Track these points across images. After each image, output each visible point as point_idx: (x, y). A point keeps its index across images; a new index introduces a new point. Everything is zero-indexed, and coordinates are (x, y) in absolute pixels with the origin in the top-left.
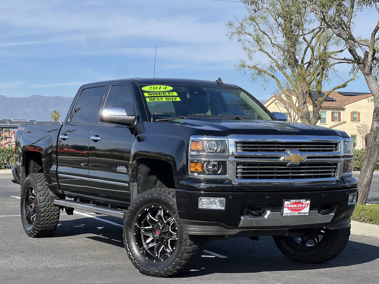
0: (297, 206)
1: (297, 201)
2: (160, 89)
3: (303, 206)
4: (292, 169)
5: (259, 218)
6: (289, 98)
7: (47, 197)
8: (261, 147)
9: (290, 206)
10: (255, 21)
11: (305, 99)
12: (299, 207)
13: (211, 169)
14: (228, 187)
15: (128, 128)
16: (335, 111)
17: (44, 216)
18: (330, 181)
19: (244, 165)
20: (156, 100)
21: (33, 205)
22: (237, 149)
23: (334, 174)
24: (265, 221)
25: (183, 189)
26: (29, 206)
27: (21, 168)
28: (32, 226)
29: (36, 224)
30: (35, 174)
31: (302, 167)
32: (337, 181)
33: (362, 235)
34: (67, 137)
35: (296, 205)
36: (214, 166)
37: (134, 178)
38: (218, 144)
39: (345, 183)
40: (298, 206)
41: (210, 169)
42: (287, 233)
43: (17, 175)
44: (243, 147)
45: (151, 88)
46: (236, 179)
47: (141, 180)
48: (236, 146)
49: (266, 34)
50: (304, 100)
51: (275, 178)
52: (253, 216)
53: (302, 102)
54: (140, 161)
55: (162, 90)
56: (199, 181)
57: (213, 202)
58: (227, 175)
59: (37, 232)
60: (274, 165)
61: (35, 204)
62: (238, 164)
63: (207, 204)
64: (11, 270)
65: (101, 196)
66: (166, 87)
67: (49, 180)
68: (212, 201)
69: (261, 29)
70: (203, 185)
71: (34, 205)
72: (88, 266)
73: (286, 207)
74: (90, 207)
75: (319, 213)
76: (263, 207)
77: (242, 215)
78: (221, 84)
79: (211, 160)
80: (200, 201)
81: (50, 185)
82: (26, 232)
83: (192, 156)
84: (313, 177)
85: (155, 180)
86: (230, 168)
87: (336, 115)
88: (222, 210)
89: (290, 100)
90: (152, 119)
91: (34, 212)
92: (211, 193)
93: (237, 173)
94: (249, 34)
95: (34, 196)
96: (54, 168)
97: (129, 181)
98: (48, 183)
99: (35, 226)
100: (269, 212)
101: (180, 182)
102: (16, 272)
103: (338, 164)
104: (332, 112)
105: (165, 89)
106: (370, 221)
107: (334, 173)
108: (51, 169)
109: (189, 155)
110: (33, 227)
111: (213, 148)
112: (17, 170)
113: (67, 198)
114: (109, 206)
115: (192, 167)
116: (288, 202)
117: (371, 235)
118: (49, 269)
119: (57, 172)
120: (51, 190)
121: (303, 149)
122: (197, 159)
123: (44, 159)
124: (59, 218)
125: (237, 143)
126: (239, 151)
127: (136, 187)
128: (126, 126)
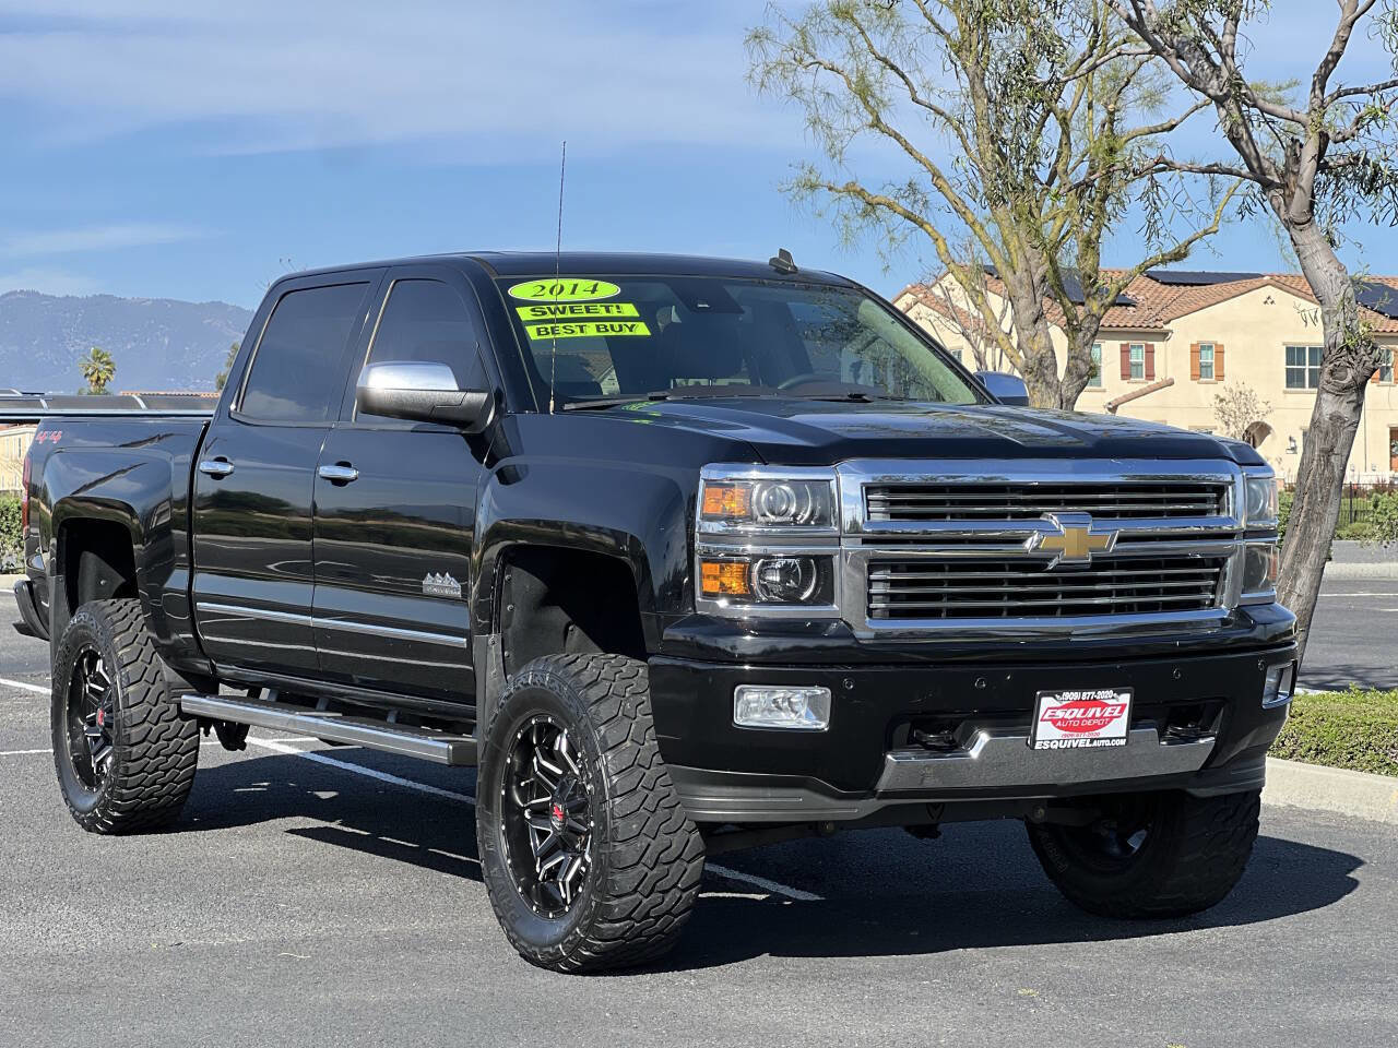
0: (1084, 714)
1: (1085, 695)
2: (573, 292)
3: (1106, 715)
4: (1067, 581)
5: (947, 759)
6: (979, 301)
7: (153, 688)
8: (953, 503)
9: (1060, 714)
10: (852, 18)
11: (1038, 305)
12: (1093, 717)
13: (776, 583)
14: (838, 648)
15: (463, 435)
16: (1132, 343)
17: (144, 755)
18: (1199, 623)
19: (894, 569)
20: (562, 332)
21: (100, 716)
22: (868, 512)
23: (1211, 597)
24: (969, 769)
25: (675, 657)
26: (84, 719)
27: (52, 581)
28: (100, 793)
29: (112, 785)
30: (104, 604)
31: (1100, 574)
32: (1224, 622)
33: (1290, 806)
34: (228, 468)
35: (1082, 710)
36: (786, 571)
37: (489, 615)
38: (800, 497)
39: (1252, 628)
40: (1090, 714)
41: (772, 582)
42: (1042, 811)
43: (36, 605)
44: (893, 503)
45: (543, 288)
46: (868, 619)
47: (513, 625)
48: (868, 500)
49: (893, 67)
50: (1034, 310)
51: (1005, 613)
52: (927, 753)
53: (1027, 315)
54: (512, 555)
55: (581, 295)
56: (733, 628)
57: (786, 704)
58: (835, 606)
59: (116, 814)
60: (1001, 568)
61: (110, 711)
62: (875, 564)
63: (763, 710)
64: (52, 960)
65: (357, 682)
66: (596, 286)
67: (159, 623)
68: (780, 700)
69: (877, 48)
70: (748, 643)
71: (102, 716)
72: (328, 939)
73: (1046, 717)
74: (321, 722)
75: (1161, 736)
76: (962, 719)
77: (890, 748)
78: (791, 272)
79: (778, 551)
80: (738, 700)
81: (162, 642)
82: (77, 813)
83: (707, 537)
84: (1136, 609)
85: (564, 624)
86: (847, 578)
87: (1138, 357)
88: (818, 730)
89: (984, 306)
90: (552, 402)
91: (101, 741)
92: (778, 670)
93: (870, 597)
94: (832, 69)
95: (104, 683)
96: (177, 580)
97: (468, 627)
98: (155, 636)
99: (111, 794)
100: (984, 737)
101: (666, 632)
102: (72, 966)
103: (1225, 560)
104: (1122, 345)
105: (593, 291)
106: (1317, 754)
107: (1214, 592)
108: (166, 586)
109: (697, 535)
110: (103, 797)
111: (784, 508)
112: (35, 586)
113: (224, 689)
114: (391, 719)
115: (708, 576)
116: (1052, 698)
117: (1320, 808)
118: (191, 954)
119: (190, 597)
120: (167, 659)
121: (1102, 508)
122: (725, 549)
123: (141, 546)
124: (195, 762)
125: (869, 489)
126: (876, 517)
127: (495, 652)
128: (455, 429)
